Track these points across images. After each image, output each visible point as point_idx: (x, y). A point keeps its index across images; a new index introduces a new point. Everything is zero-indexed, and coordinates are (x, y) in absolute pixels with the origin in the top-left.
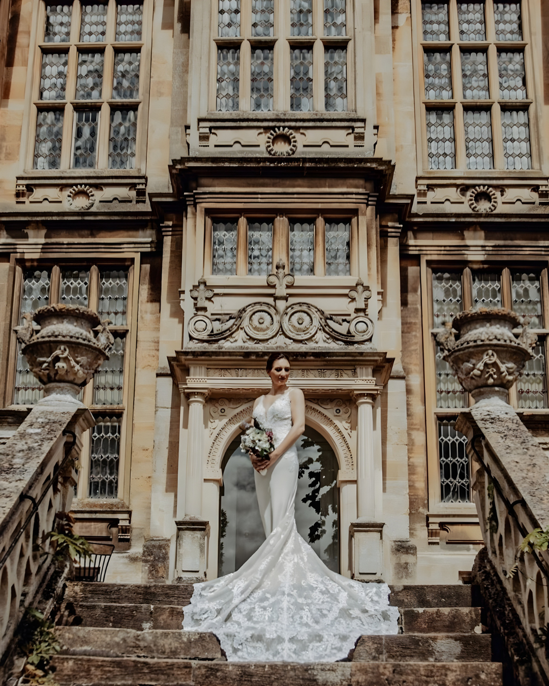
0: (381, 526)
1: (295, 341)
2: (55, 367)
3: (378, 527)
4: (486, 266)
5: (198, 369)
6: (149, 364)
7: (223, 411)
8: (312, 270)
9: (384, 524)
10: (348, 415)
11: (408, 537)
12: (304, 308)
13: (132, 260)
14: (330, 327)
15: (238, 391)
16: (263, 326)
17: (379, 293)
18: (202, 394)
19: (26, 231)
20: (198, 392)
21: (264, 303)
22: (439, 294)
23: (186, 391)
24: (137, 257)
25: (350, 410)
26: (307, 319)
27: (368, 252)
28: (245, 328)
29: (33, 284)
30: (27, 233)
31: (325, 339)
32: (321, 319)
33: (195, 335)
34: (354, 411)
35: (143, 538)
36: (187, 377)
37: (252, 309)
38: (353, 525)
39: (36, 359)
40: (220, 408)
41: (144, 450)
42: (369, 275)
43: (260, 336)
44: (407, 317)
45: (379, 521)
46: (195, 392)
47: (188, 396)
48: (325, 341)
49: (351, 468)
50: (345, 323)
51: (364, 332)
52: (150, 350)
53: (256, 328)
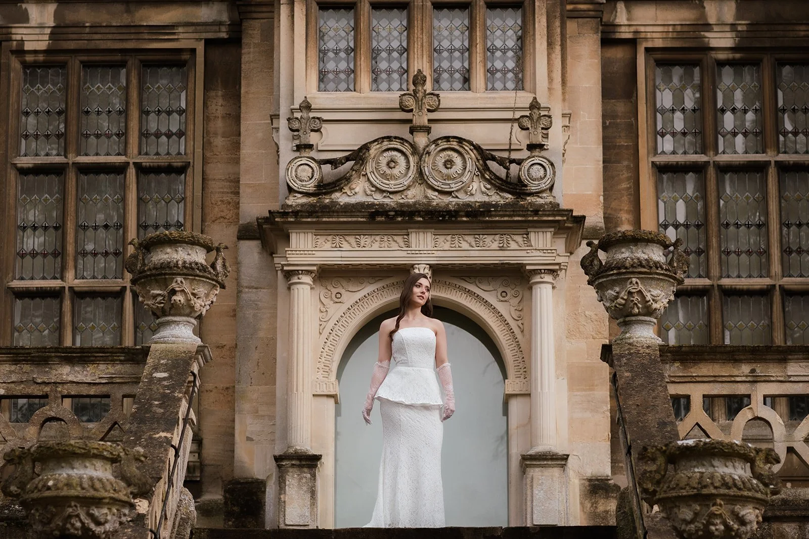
0: (565, 458)
1: (441, 192)
2: (171, 301)
3: (560, 460)
4: (738, 56)
5: (302, 235)
6: (223, 214)
7: (339, 296)
8: (467, 81)
9: (568, 456)
10: (518, 299)
11: (610, 474)
12: (454, 144)
13: (193, 51)
14: (491, 172)
15: (360, 267)
16: (395, 171)
17: (564, 115)
18: (309, 272)
19: (24, 6)
20: (302, 271)
21: (396, 138)
22: (665, 99)
23: (285, 268)
24: (200, 48)
25: (521, 293)
26: (458, 160)
27: (549, 55)
28: (369, 175)
29: (39, 89)
30: (26, 9)
31: (484, 189)
32: (478, 160)
33: (295, 186)
34: (527, 293)
35: (220, 481)
36: (286, 249)
37: (378, 146)
38: (524, 458)
39: (150, 292)
40: (334, 291)
41: (218, 347)
42: (549, 89)
43: (392, 185)
44: (615, 137)
45: (561, 451)
46: (298, 271)
47: (289, 275)
48: (483, 193)
49: (522, 377)
50: (514, 164)
51: (542, 179)
52: (223, 193)
53: (384, 175)
